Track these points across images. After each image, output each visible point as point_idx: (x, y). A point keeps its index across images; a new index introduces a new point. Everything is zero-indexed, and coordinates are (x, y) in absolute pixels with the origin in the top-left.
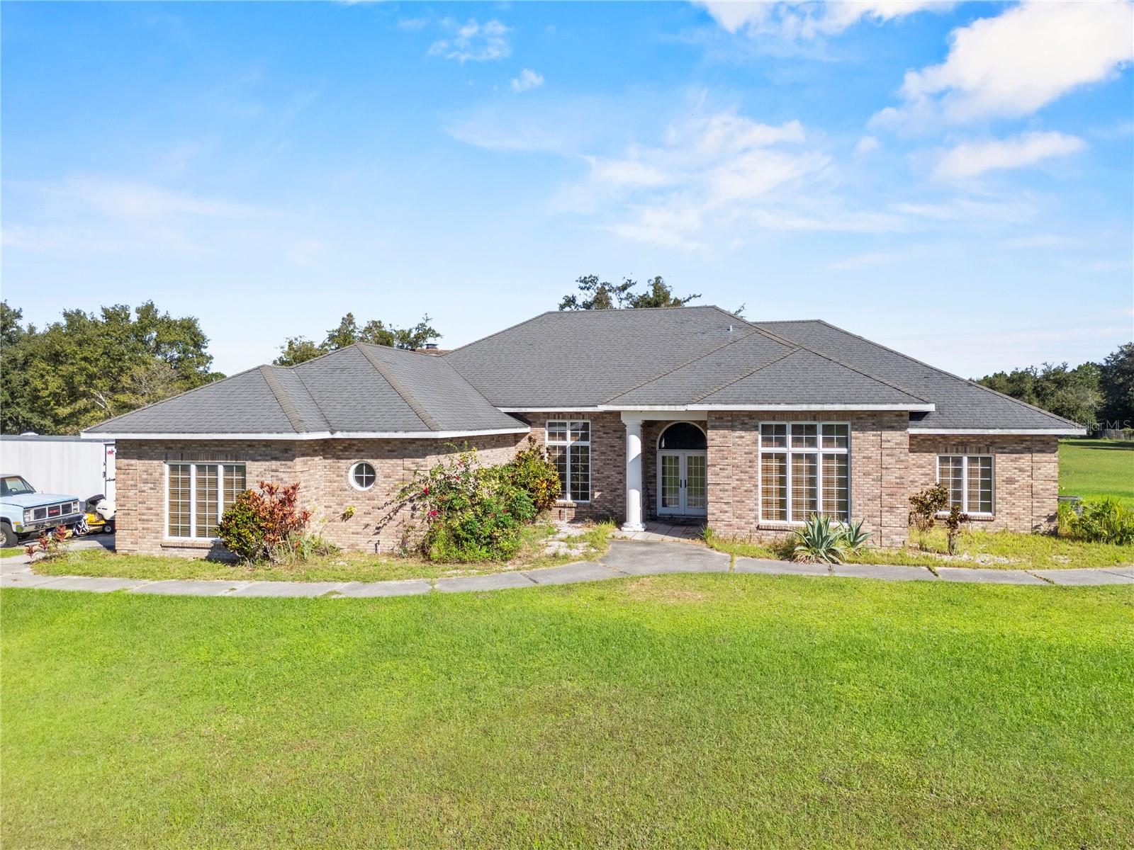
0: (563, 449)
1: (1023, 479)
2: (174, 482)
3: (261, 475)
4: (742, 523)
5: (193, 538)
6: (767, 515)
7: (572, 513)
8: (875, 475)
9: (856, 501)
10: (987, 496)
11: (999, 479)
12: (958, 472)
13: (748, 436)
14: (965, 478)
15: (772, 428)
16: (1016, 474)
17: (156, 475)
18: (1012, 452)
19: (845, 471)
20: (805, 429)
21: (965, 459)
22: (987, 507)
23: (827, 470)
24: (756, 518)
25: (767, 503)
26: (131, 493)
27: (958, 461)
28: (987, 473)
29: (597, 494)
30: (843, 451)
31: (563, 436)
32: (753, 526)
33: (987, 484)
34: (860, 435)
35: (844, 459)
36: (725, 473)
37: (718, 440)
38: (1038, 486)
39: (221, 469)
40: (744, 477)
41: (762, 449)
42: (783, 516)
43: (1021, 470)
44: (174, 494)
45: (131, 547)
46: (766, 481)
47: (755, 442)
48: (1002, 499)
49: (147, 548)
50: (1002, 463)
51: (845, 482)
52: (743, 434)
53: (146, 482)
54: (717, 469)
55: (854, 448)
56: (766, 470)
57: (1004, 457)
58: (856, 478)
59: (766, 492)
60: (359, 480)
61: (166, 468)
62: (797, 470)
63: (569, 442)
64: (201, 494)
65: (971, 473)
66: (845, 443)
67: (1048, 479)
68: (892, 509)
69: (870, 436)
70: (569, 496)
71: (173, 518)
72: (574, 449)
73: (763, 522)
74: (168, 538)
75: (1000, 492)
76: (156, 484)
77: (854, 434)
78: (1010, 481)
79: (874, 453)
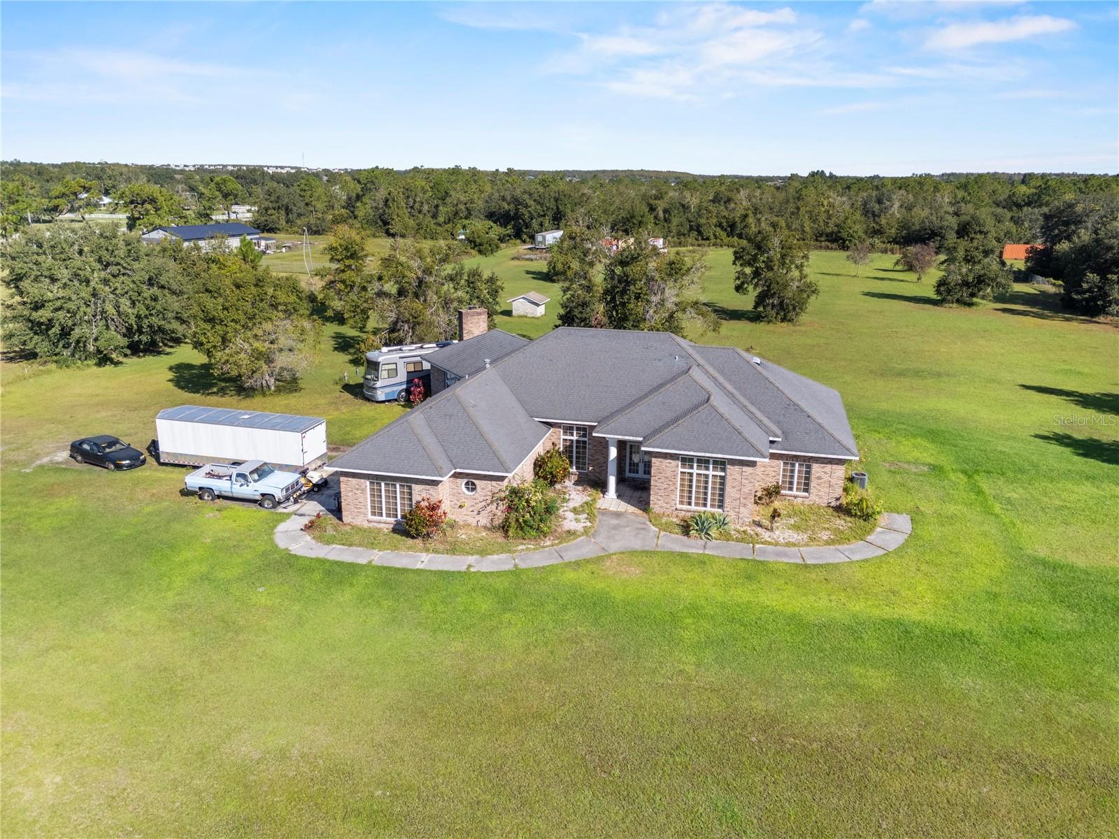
0: (572, 441)
1: (826, 478)
2: (372, 490)
3: (421, 491)
4: (668, 506)
5: (384, 518)
6: (681, 503)
7: (576, 478)
8: (738, 488)
9: (727, 500)
10: (807, 484)
11: (813, 477)
12: (792, 471)
13: (674, 463)
14: (796, 474)
15: (687, 461)
16: (823, 475)
17: (364, 487)
18: (821, 463)
19: (723, 484)
20: (703, 462)
21: (797, 464)
22: (806, 490)
23: (714, 483)
24: (676, 504)
25: (682, 496)
26: (350, 494)
27: (793, 465)
28: (808, 473)
29: (591, 468)
30: (723, 474)
31: (572, 435)
32: (674, 508)
33: (807, 478)
34: (732, 468)
35: (723, 478)
36: (659, 481)
37: (657, 464)
38: (833, 481)
39: (398, 486)
40: (670, 483)
41: (680, 470)
42: (690, 504)
43: (825, 473)
44: (373, 496)
45: (351, 520)
46: (682, 485)
47: (677, 466)
48: (814, 487)
49: (360, 522)
50: (816, 468)
51: (722, 490)
52: (671, 461)
53: (357, 489)
54: (656, 478)
55: (728, 474)
56: (682, 479)
57: (817, 465)
58: (728, 489)
59: (682, 491)
60: (468, 489)
61: (368, 483)
62: (698, 481)
63: (575, 438)
64: (388, 497)
65: (799, 471)
66: (724, 470)
67: (838, 478)
68: (745, 505)
69: (737, 468)
70: (574, 467)
71: (373, 507)
72: (577, 441)
73: (679, 506)
74: (370, 517)
75: (813, 484)
76: (363, 491)
77: (728, 467)
78: (819, 478)
79: (738, 477)
